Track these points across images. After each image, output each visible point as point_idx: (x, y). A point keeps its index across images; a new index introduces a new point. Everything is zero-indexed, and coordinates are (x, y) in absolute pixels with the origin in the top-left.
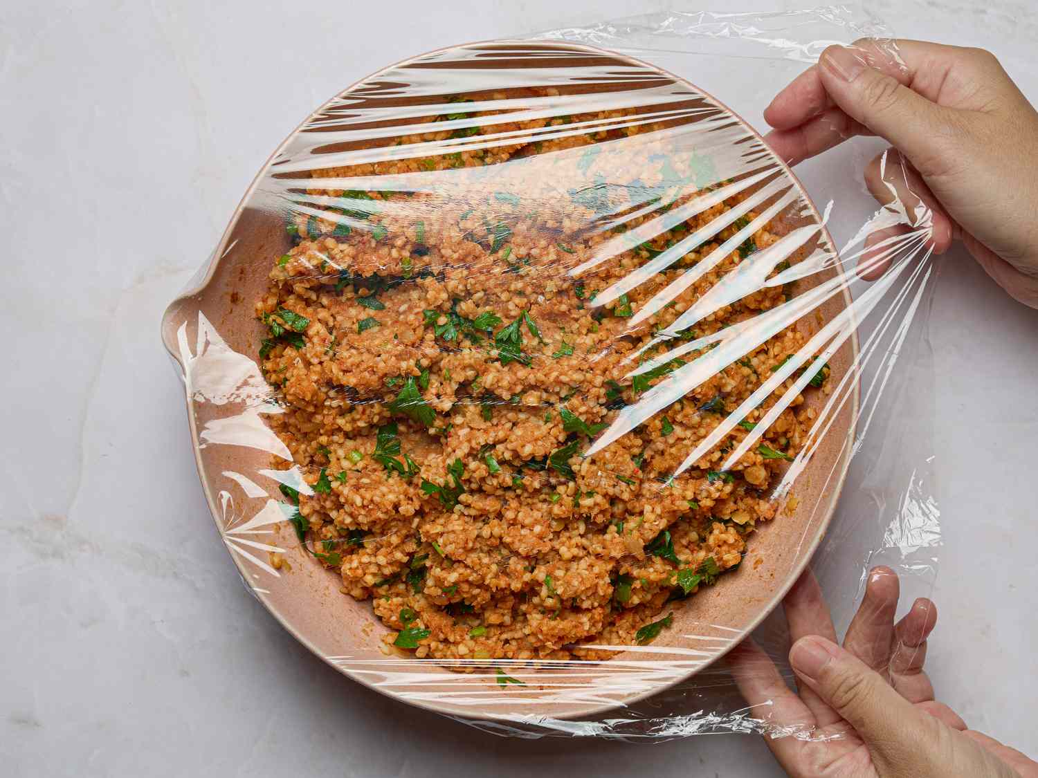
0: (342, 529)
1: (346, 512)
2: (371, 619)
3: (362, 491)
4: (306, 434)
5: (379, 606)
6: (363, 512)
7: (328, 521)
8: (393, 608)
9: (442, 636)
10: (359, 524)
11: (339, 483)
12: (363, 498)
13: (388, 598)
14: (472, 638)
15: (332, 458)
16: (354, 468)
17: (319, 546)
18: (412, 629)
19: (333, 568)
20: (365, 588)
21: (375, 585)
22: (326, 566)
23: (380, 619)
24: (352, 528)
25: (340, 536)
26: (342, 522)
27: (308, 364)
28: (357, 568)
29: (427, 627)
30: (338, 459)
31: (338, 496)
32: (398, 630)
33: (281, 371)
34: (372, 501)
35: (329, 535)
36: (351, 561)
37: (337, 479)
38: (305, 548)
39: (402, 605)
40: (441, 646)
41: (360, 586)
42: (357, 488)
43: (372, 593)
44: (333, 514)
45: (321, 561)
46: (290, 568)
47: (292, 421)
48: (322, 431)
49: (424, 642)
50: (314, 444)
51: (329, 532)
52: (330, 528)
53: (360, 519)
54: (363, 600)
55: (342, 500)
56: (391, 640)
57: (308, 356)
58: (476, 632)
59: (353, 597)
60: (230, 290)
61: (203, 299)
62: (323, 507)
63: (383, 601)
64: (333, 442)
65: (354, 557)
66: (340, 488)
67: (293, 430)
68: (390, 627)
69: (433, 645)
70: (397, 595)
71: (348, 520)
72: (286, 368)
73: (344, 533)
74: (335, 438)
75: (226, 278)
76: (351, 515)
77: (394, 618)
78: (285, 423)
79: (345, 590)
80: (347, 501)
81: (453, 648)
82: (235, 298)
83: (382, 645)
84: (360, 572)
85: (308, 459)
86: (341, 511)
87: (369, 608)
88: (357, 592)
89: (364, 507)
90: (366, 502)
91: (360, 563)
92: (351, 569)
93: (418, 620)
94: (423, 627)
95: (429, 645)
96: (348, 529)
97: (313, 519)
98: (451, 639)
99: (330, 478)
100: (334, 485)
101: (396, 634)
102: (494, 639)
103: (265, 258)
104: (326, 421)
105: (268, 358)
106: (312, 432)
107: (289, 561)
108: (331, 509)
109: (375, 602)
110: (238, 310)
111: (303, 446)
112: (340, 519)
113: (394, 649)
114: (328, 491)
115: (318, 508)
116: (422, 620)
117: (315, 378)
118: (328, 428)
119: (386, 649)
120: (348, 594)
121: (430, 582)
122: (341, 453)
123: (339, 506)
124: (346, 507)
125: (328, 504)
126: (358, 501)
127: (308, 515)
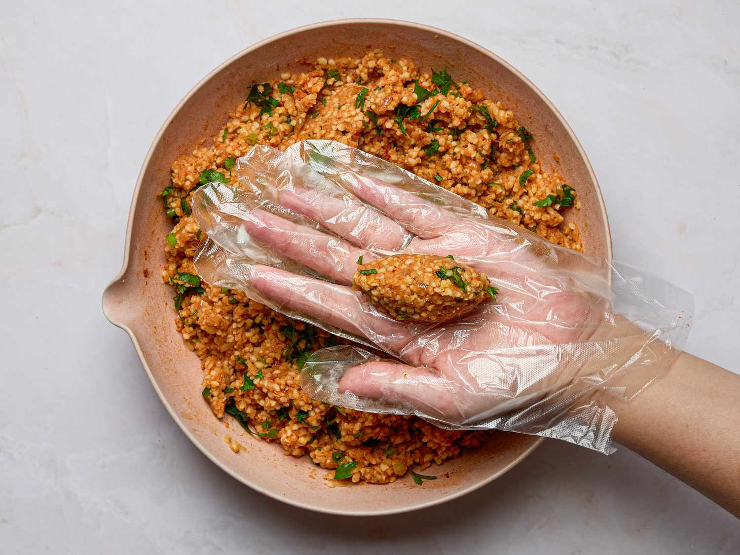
0: (271, 411)
1: (270, 398)
2: (312, 467)
3: (277, 380)
4: (224, 353)
5: (315, 456)
6: (282, 394)
7: (259, 409)
8: (326, 454)
9: (366, 463)
10: (281, 404)
11: (259, 379)
12: (280, 385)
13: (320, 448)
14: (388, 457)
15: (248, 363)
16: (266, 366)
17: (259, 428)
18: (344, 464)
19: (274, 441)
20: (300, 448)
21: (308, 443)
22: (268, 440)
23: (318, 465)
24: (278, 408)
25: (272, 416)
26: (270, 406)
27: (211, 303)
28: (292, 435)
29: (354, 459)
30: (253, 363)
31: (261, 389)
32: (334, 469)
33: (194, 314)
34: (286, 385)
35: (264, 418)
36: (286, 432)
37: (256, 377)
38: (250, 432)
39: (331, 450)
40: (368, 470)
41: (296, 447)
42: (273, 379)
43: (307, 449)
44: (262, 403)
45: (263, 438)
46: (245, 449)
47: (212, 347)
48: (235, 347)
49: (355, 470)
50: (232, 357)
51: (263, 416)
52: (263, 413)
53: (283, 400)
54: (302, 456)
55: (265, 390)
56: (331, 477)
57: (210, 297)
58: (389, 452)
59: (295, 457)
60: (141, 269)
61: (125, 281)
62: (253, 400)
63: (317, 452)
64: (245, 352)
65: (287, 428)
66: (261, 382)
67: (214, 353)
68: (327, 469)
69: (362, 471)
70: (326, 444)
71: (273, 403)
72: (196, 311)
73: (274, 414)
74: (247, 349)
75: (136, 261)
76: (275, 399)
77: (329, 461)
78: (207, 350)
79: (287, 453)
80: (268, 390)
81: (376, 468)
82: (146, 273)
83: (327, 482)
84: (294, 437)
85: (232, 370)
86: (267, 398)
87: (308, 460)
88: (296, 452)
89: (282, 390)
90: (282, 387)
91: (293, 431)
92: (287, 437)
93: (346, 457)
94: (351, 461)
95: (360, 472)
96: (276, 410)
97: (249, 411)
98: (374, 462)
99: (251, 378)
100: (256, 382)
101: (333, 472)
102: (403, 453)
103: (158, 239)
104: (237, 339)
105: (181, 309)
106: (229, 350)
107: (243, 444)
108: (259, 400)
109: (311, 455)
110: (151, 281)
111: (226, 362)
112: (268, 405)
113: (336, 483)
114: (253, 387)
115: (249, 401)
116: (349, 456)
117: (218, 310)
118: (239, 343)
119: (331, 484)
120: (291, 455)
121: (343, 433)
122: (253, 358)
123: (264, 396)
124: (269, 394)
125: (256, 397)
126: (277, 388)
127: (244, 409)
